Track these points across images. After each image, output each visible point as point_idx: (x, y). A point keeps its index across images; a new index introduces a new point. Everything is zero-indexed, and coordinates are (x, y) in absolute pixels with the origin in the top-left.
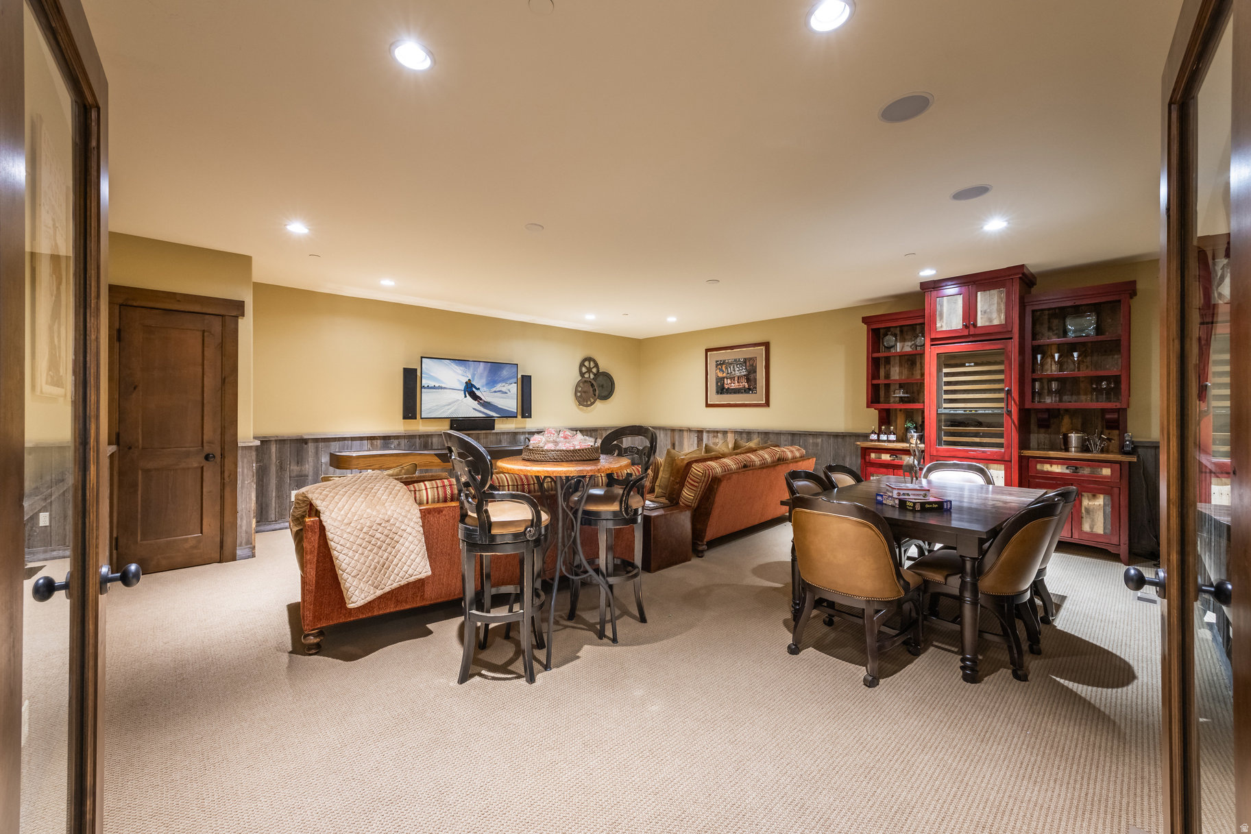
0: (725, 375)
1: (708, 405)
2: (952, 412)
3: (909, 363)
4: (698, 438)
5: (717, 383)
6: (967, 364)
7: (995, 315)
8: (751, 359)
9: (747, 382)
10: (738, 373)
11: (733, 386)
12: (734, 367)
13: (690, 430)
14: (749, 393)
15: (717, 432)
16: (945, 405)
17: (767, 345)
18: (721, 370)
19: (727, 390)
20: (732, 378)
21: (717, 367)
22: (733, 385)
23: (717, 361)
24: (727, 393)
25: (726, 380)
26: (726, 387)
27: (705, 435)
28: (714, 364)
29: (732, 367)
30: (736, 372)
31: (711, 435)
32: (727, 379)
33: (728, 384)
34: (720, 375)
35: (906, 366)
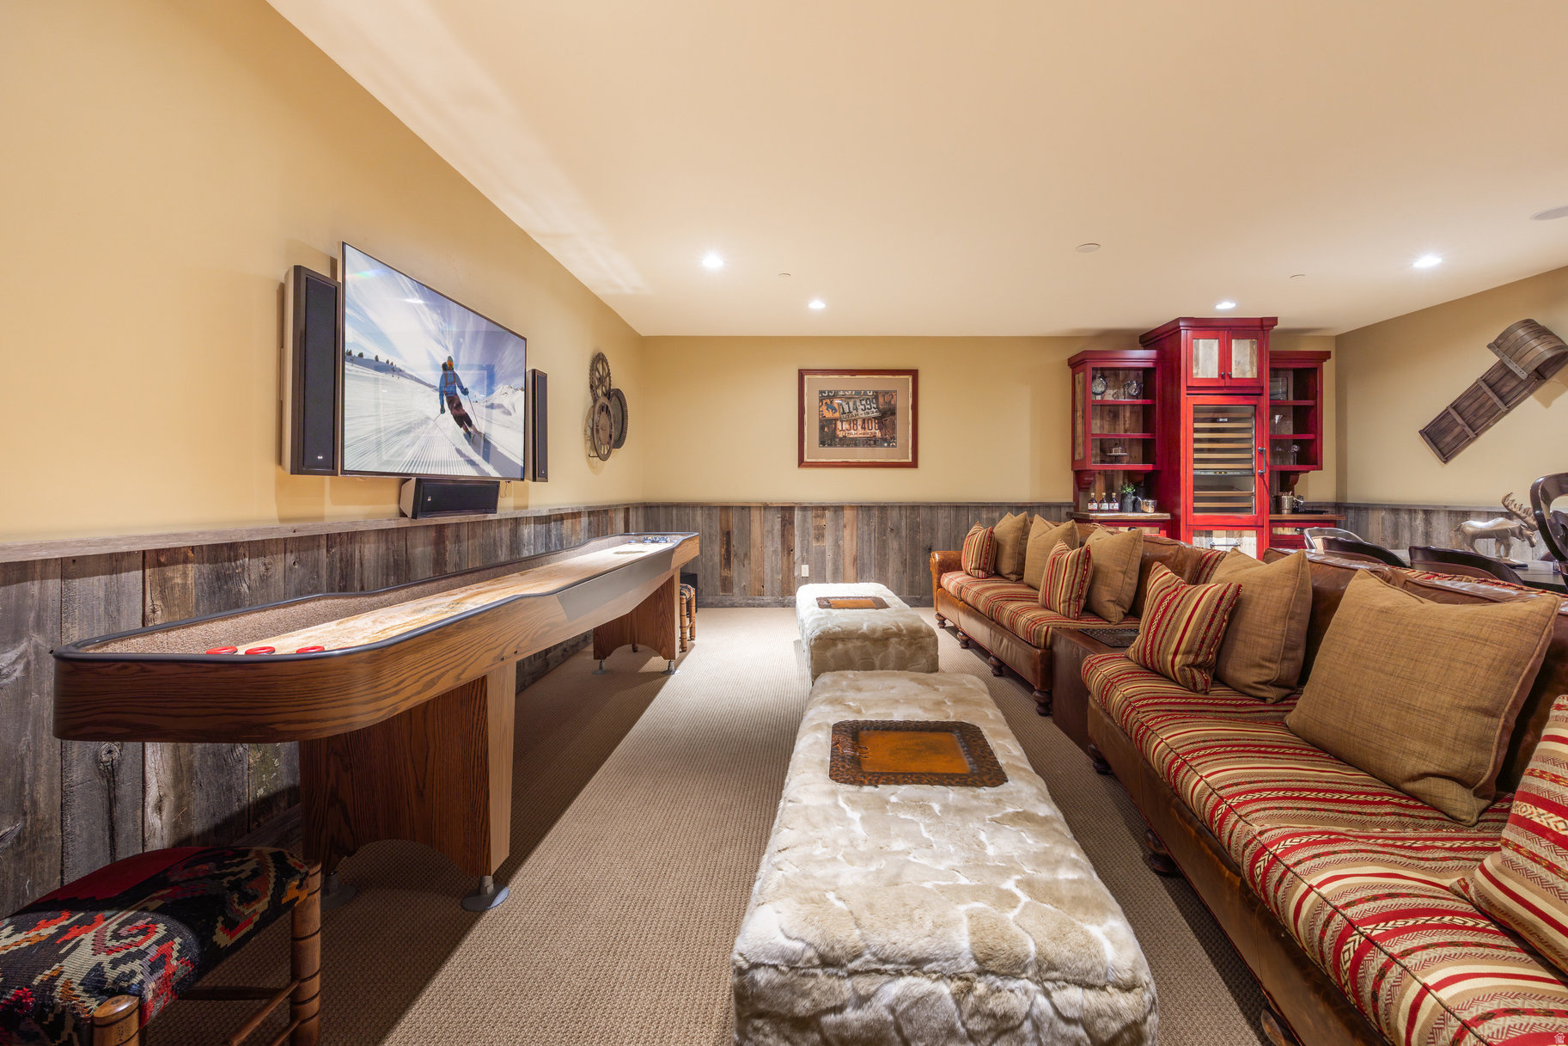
0: (837, 415)
2: (1203, 473)
3: (1111, 415)
4: (783, 519)
5: (822, 428)
6: (1221, 420)
7: (1248, 367)
8: (887, 393)
9: (880, 429)
10: (862, 414)
11: (853, 434)
12: (855, 404)
13: (766, 507)
14: (882, 446)
15: (824, 508)
16: (1197, 466)
17: (914, 373)
18: (831, 407)
19: (841, 439)
20: (853, 422)
21: (821, 401)
22: (853, 431)
23: (821, 392)
24: (842, 445)
25: (839, 423)
26: (841, 434)
27: (797, 515)
28: (816, 397)
29: (851, 404)
30: (860, 412)
31: (810, 514)
32: (842, 422)
33: (843, 429)
34: (829, 414)
35: (1108, 419)
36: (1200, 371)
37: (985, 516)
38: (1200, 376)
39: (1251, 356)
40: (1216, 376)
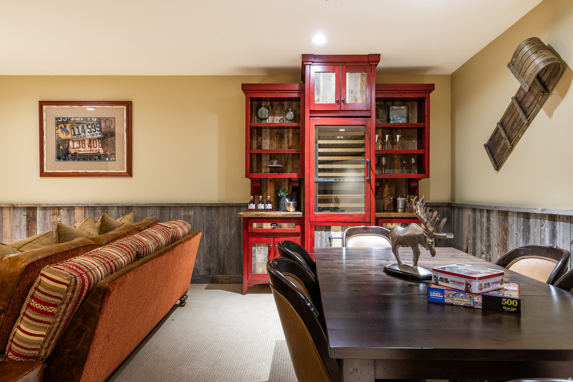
0: (69, 136)
1: (43, 174)
2: (326, 180)
3: (278, 136)
4: (28, 216)
5: (58, 147)
6: (338, 137)
7: (359, 95)
8: (107, 119)
9: (102, 147)
10: (88, 135)
11: (82, 151)
12: (83, 128)
13: (14, 207)
14: (104, 160)
15: (59, 208)
16: (320, 174)
17: (128, 105)
18: (64, 130)
19: (73, 155)
20: (82, 141)
21: (57, 125)
22: (81, 149)
23: (57, 119)
24: (74, 160)
25: (71, 143)
26: (72, 151)
27: (39, 214)
28: (53, 122)
29: (80, 128)
30: (87, 134)
31: (49, 213)
32: (73, 141)
33: (74, 147)
34: (63, 136)
35: (276, 139)
36: (320, 98)
37: (183, 214)
38: (321, 102)
39: (361, 86)
40: (333, 102)
